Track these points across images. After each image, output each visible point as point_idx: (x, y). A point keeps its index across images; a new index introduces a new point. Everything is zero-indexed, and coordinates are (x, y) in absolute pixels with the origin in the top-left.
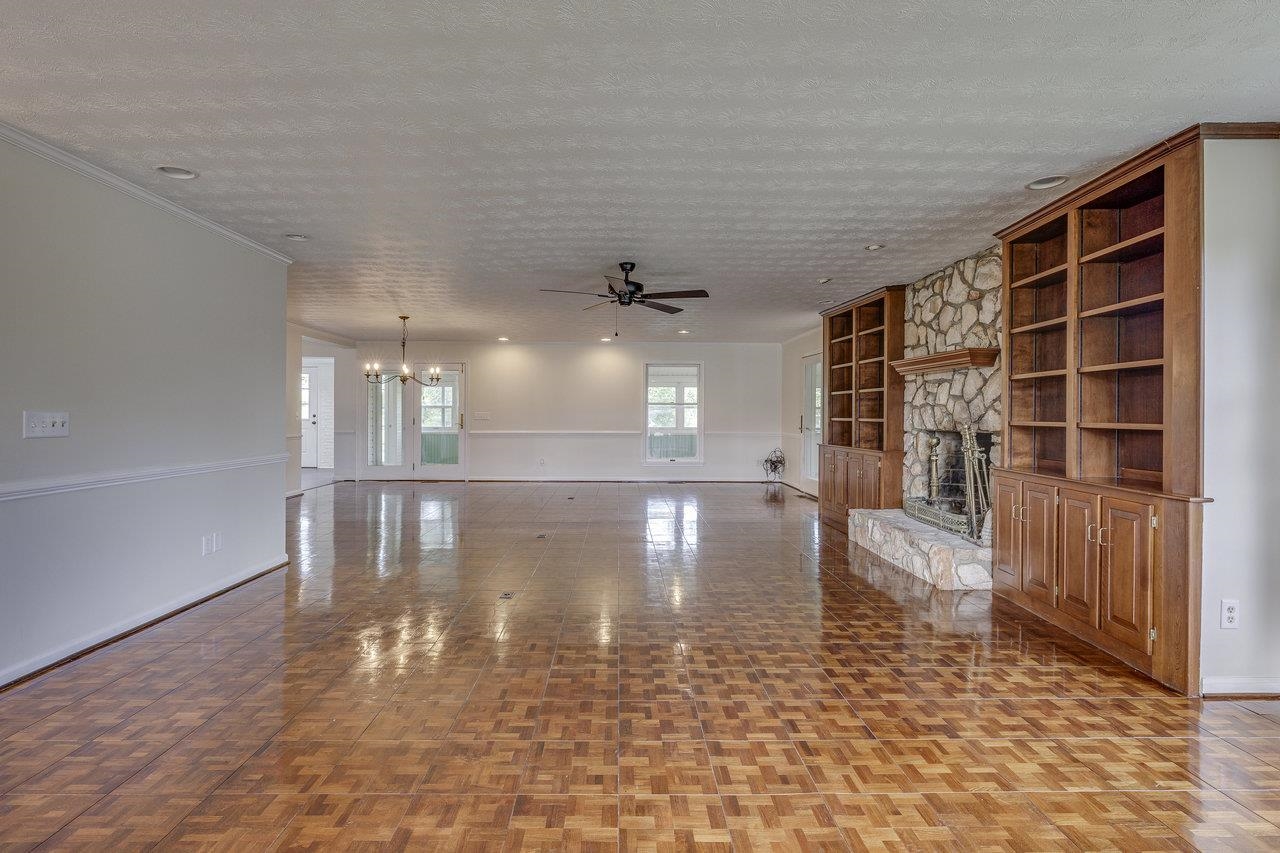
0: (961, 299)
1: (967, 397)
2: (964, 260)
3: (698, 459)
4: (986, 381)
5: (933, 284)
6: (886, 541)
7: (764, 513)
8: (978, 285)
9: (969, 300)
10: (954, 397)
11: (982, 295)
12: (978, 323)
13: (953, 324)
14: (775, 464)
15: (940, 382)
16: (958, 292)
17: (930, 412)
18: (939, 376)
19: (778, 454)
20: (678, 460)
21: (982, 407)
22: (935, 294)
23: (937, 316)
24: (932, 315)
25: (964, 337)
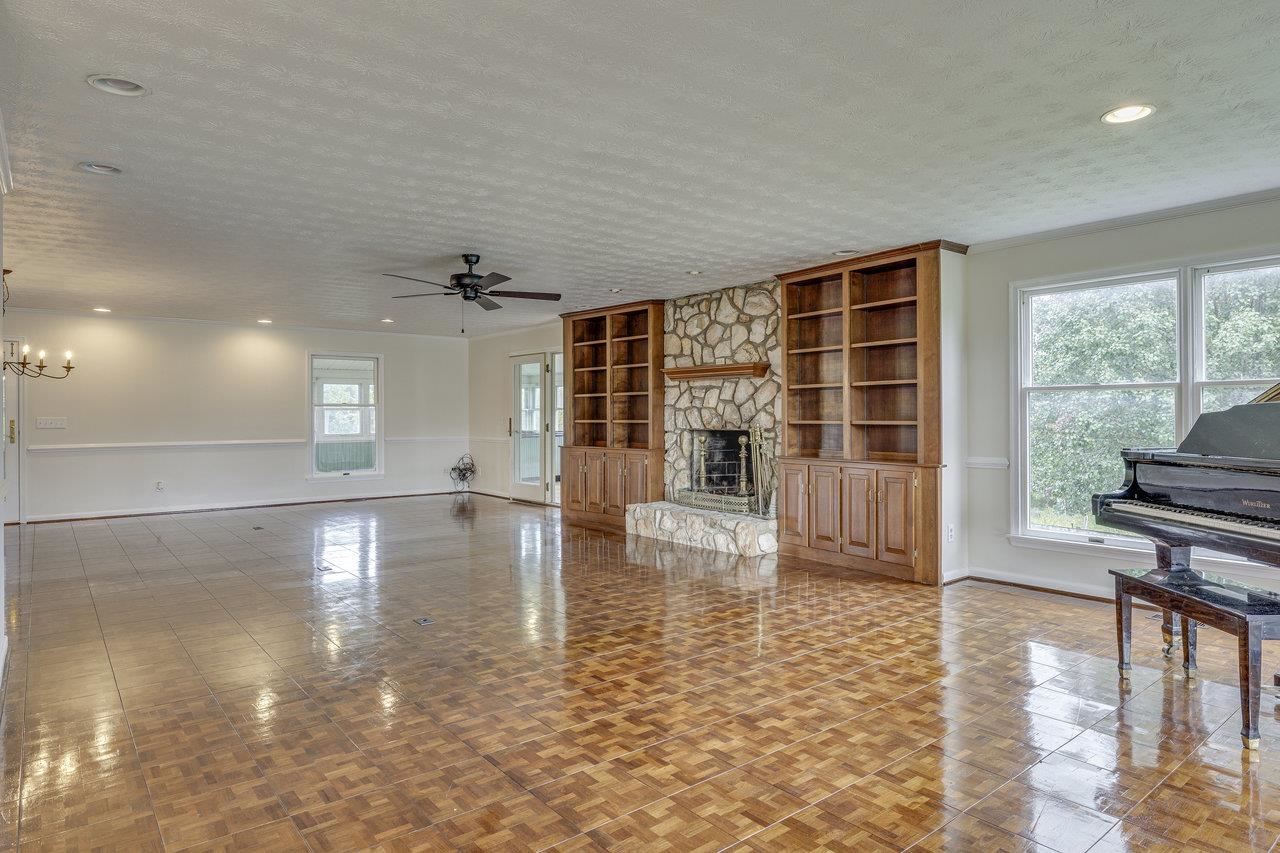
0: (731, 320)
1: (737, 402)
2: (734, 288)
3: (378, 470)
4: (756, 389)
5: (699, 304)
6: (680, 528)
7: (453, 528)
8: (747, 310)
9: (738, 320)
10: (725, 402)
11: (752, 319)
12: (748, 341)
13: (722, 340)
14: (464, 472)
15: (708, 389)
16: (727, 313)
17: (697, 413)
18: (707, 383)
19: (466, 460)
20: (353, 473)
21: (753, 409)
22: (701, 313)
23: (705, 332)
24: (699, 330)
25: (734, 353)
